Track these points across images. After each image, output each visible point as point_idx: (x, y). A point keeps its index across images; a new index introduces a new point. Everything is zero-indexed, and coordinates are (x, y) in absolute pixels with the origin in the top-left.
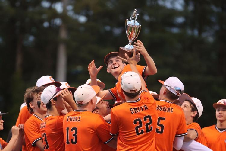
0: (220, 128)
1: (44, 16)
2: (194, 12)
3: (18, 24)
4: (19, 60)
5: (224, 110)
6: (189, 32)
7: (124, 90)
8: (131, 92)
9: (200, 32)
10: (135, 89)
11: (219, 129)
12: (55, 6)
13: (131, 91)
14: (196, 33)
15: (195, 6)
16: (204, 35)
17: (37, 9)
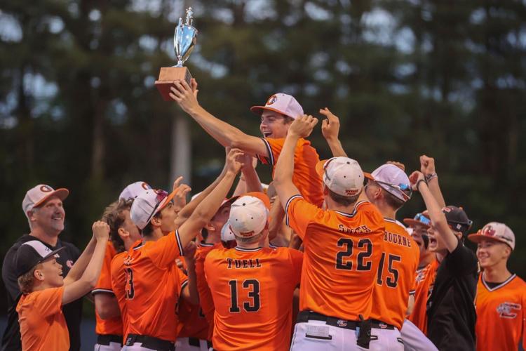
0: (489, 281)
1: (146, 67)
2: (432, 55)
3: (95, 82)
4: (99, 151)
5: (489, 246)
6: (425, 92)
7: (332, 189)
8: (346, 195)
9: (446, 92)
10: (354, 189)
11: (487, 282)
12: (166, 47)
13: (347, 191)
14: (437, 95)
15: (435, 44)
16: (454, 98)
17: (131, 52)
